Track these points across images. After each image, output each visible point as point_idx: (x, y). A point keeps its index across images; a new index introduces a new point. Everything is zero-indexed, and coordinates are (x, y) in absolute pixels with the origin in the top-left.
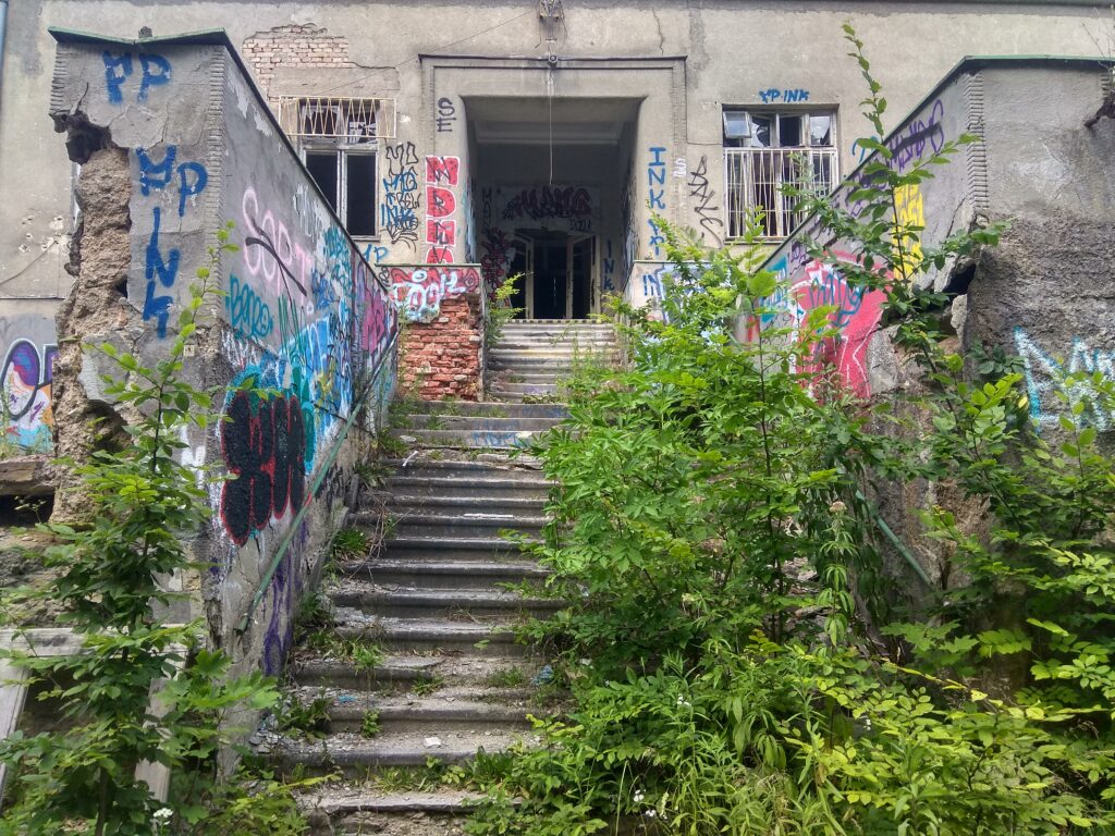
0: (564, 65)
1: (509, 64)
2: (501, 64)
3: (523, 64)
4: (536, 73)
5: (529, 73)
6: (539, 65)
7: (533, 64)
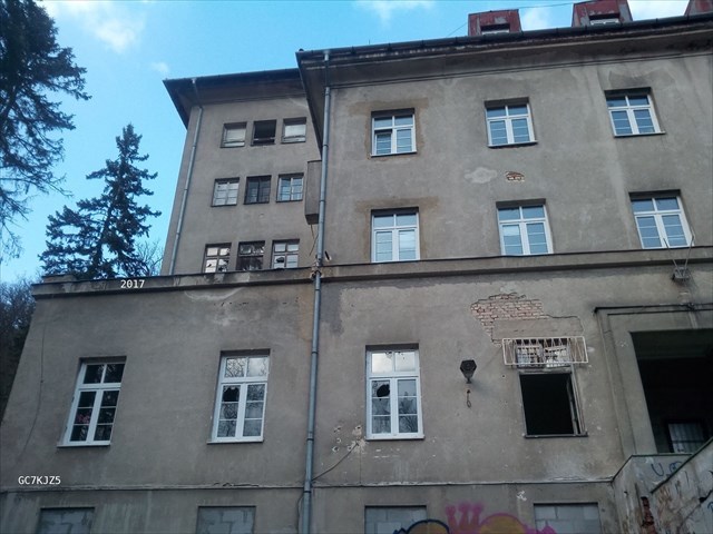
0: (700, 307)
1: (661, 310)
2: (654, 309)
3: (671, 309)
4: (681, 314)
5: (676, 314)
6: (682, 309)
7: (677, 308)
